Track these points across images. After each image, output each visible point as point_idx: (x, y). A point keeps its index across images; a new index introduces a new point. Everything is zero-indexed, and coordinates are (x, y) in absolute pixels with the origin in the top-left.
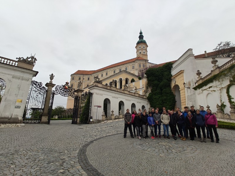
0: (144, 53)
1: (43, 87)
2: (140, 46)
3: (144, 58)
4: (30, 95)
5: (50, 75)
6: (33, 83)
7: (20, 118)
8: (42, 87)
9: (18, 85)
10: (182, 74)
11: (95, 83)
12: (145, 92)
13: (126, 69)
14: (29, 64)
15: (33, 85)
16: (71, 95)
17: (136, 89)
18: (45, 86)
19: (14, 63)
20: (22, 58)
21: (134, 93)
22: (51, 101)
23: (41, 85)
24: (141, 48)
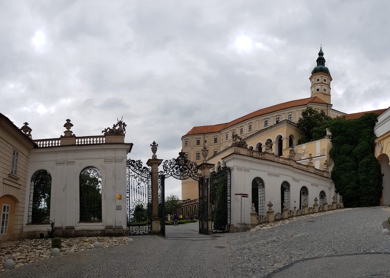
0: (325, 90)
1: (145, 168)
2: (318, 77)
3: (325, 100)
4: (129, 184)
5: (151, 145)
6: (130, 163)
8: (142, 167)
9: (113, 172)
11: (234, 147)
12: (326, 165)
13: (290, 116)
15: (129, 167)
16: (192, 175)
17: (311, 158)
18: (146, 166)
19: (101, 139)
21: (307, 166)
22: (159, 191)
23: (141, 165)
24: (320, 82)
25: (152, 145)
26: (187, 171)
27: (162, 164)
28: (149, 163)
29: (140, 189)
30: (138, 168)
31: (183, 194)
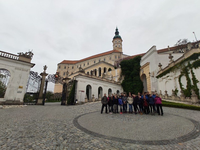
0: (119, 46)
2: (116, 40)
3: (119, 50)
4: (29, 82)
5: (44, 66)
6: (31, 73)
7: (22, 101)
8: (38, 76)
9: (20, 75)
10: (148, 65)
11: (79, 72)
12: (119, 80)
13: (105, 59)
14: (28, 58)
15: (31, 74)
16: (60, 82)
17: (112, 77)
18: (40, 75)
19: (16, 57)
20: (22, 53)
21: (111, 80)
22: (44, 87)
23: (37, 74)
24: (117, 43)
27: (48, 76)
28: (41, 74)
29: (34, 85)
30: (35, 76)
31: (55, 90)
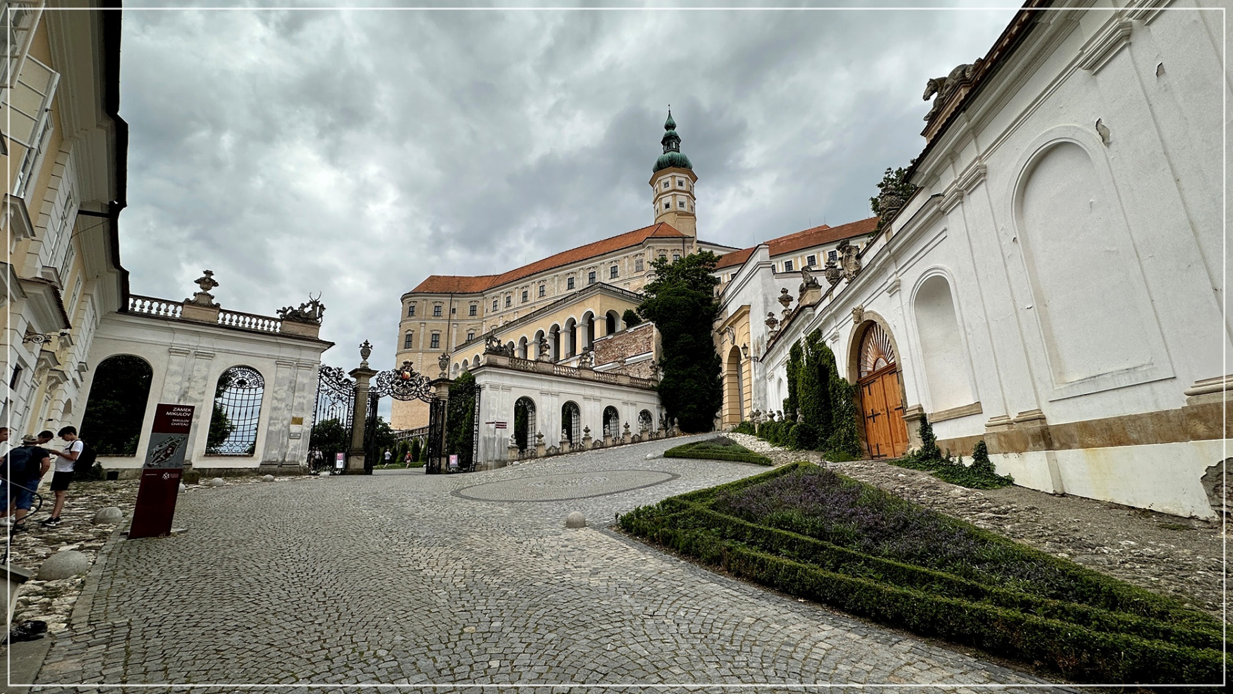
1: (346, 380)
4: (317, 403)
6: (322, 372)
8: (343, 380)
9: (291, 382)
11: (487, 356)
14: (308, 323)
15: (321, 377)
16: (420, 395)
19: (275, 324)
22: (367, 415)
23: (341, 375)
25: (363, 345)
26: (414, 388)
27: (376, 377)
28: (355, 373)
29: (334, 412)
30: (335, 380)
